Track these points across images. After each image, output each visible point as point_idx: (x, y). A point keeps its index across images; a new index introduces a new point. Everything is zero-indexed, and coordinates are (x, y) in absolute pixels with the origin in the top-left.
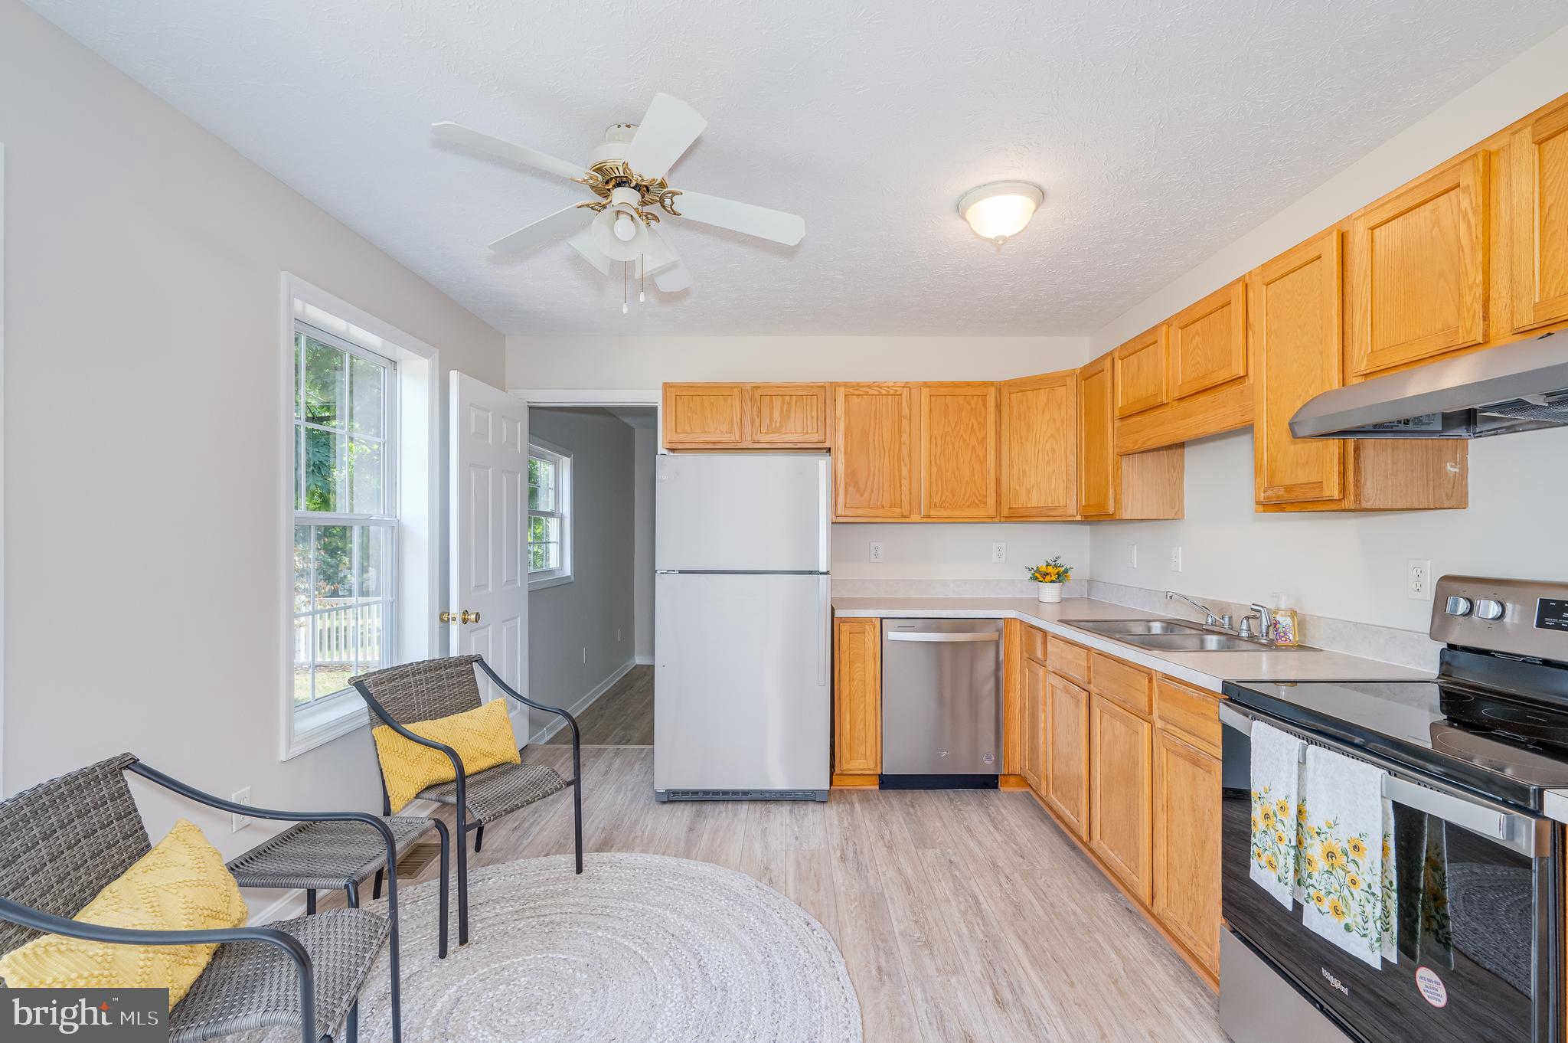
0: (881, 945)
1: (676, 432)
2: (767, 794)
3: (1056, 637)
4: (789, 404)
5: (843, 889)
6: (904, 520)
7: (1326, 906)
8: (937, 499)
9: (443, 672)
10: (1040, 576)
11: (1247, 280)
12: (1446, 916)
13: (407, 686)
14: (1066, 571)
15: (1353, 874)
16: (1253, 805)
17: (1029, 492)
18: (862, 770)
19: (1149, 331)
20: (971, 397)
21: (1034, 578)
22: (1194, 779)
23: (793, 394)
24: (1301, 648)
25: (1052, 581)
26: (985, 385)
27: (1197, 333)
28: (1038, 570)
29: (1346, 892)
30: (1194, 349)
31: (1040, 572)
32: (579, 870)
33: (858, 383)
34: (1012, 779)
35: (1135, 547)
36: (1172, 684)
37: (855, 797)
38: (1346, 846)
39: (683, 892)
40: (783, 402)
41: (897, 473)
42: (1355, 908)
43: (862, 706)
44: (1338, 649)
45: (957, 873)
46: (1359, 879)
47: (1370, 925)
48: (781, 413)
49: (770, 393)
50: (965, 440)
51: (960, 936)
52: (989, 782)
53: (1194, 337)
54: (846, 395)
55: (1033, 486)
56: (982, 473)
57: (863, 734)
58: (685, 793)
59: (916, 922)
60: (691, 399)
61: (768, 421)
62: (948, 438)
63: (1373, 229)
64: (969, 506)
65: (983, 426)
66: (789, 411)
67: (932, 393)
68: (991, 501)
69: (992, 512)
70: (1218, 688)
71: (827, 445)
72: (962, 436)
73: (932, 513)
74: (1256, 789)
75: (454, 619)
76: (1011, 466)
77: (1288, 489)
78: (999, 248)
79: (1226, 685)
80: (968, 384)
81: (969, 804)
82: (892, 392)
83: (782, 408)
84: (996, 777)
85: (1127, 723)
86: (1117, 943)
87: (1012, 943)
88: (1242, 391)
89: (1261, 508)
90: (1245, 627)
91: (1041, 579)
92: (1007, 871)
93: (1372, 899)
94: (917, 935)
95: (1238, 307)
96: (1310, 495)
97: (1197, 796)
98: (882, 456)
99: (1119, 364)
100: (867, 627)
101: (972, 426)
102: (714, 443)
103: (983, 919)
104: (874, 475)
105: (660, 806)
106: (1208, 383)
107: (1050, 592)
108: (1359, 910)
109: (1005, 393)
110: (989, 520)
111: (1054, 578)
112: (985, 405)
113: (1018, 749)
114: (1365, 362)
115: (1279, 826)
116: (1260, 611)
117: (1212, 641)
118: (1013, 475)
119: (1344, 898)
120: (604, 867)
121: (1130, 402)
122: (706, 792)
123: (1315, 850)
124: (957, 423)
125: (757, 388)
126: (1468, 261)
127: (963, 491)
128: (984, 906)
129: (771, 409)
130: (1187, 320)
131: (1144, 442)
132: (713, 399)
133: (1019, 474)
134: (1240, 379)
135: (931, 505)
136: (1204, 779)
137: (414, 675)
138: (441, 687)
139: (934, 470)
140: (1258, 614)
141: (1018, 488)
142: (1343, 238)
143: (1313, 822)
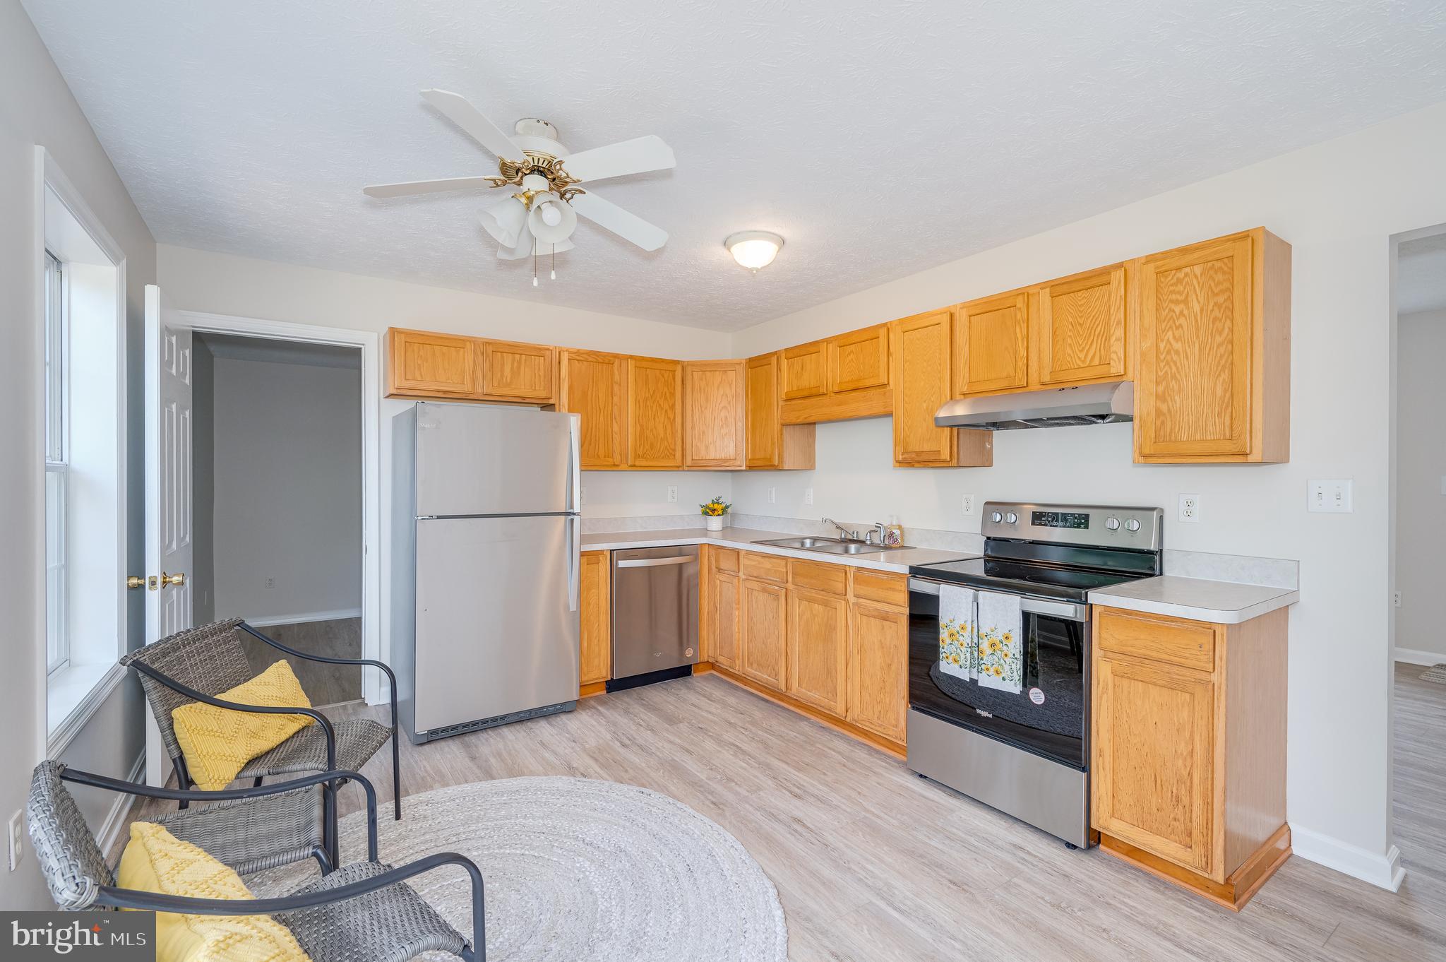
0: (702, 789)
1: (405, 379)
2: (522, 715)
3: (749, 553)
4: (519, 362)
5: (644, 765)
6: (615, 468)
7: (992, 671)
8: (640, 452)
9: (211, 640)
10: (708, 511)
11: (889, 325)
12: (1036, 663)
13: (180, 660)
14: (727, 507)
15: (1006, 651)
16: (941, 631)
17: (707, 447)
18: (597, 679)
19: (810, 344)
20: (664, 371)
21: (706, 513)
22: (883, 629)
23: (524, 353)
24: (903, 547)
25: (719, 515)
26: (675, 362)
27: (852, 352)
28: (706, 507)
29: (1002, 661)
30: (850, 362)
31: (710, 509)
32: (398, 817)
33: (579, 350)
34: (701, 666)
35: (774, 489)
36: (866, 574)
37: (592, 703)
38: (1002, 638)
39: (518, 803)
40: (514, 360)
41: (610, 429)
42: (1007, 667)
43: (597, 625)
44: (923, 546)
45: (711, 734)
46: (1009, 653)
47: (1015, 674)
48: (512, 368)
49: (500, 350)
50: (660, 405)
51: (745, 769)
52: (683, 672)
53: (849, 354)
54: (569, 359)
55: (711, 443)
56: (672, 433)
57: (597, 649)
58: (445, 730)
59: (711, 769)
60: (421, 348)
61: (499, 375)
62: (648, 403)
63: (970, 316)
64: (663, 458)
65: (673, 394)
66: (519, 368)
67: (637, 365)
68: (678, 454)
69: (679, 462)
70: (907, 571)
71: (551, 402)
72: (658, 402)
73: (637, 463)
74: (943, 620)
75: (153, 583)
76: (693, 428)
77: (918, 453)
78: (754, 275)
79: (911, 568)
80: (662, 361)
81: (680, 689)
82: (607, 361)
83: (512, 365)
84: (689, 667)
85: (825, 604)
86: (830, 746)
87: (776, 763)
88: (885, 393)
89: (898, 464)
90: (868, 538)
91: (711, 513)
92: (740, 724)
93: (1015, 661)
94: (719, 777)
95: (883, 341)
96: (932, 458)
97: (885, 639)
98: (598, 413)
99: (784, 363)
100: (601, 558)
101: (666, 394)
102: (445, 392)
103: (750, 756)
104: (592, 429)
105: (420, 748)
106: (861, 385)
107: (715, 523)
108: (1009, 668)
109: (689, 370)
110: (678, 468)
111: (720, 512)
112: (674, 379)
113: (706, 642)
114: (966, 387)
115: (961, 638)
116: (880, 527)
117: (853, 547)
118: (695, 435)
119: (1001, 665)
120: (419, 808)
121: (795, 389)
122: (466, 725)
123: (985, 645)
124: (654, 391)
125: (490, 343)
126: (1020, 345)
127: (659, 444)
128: (743, 748)
129: (503, 365)
130: (845, 341)
131: (806, 418)
132: (445, 349)
133: (700, 434)
134: (884, 386)
135: (637, 456)
136: (891, 627)
137: (184, 646)
138: (213, 657)
139: (638, 429)
140: (879, 529)
141: (698, 444)
142: (952, 315)
143: (982, 632)
